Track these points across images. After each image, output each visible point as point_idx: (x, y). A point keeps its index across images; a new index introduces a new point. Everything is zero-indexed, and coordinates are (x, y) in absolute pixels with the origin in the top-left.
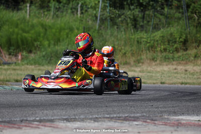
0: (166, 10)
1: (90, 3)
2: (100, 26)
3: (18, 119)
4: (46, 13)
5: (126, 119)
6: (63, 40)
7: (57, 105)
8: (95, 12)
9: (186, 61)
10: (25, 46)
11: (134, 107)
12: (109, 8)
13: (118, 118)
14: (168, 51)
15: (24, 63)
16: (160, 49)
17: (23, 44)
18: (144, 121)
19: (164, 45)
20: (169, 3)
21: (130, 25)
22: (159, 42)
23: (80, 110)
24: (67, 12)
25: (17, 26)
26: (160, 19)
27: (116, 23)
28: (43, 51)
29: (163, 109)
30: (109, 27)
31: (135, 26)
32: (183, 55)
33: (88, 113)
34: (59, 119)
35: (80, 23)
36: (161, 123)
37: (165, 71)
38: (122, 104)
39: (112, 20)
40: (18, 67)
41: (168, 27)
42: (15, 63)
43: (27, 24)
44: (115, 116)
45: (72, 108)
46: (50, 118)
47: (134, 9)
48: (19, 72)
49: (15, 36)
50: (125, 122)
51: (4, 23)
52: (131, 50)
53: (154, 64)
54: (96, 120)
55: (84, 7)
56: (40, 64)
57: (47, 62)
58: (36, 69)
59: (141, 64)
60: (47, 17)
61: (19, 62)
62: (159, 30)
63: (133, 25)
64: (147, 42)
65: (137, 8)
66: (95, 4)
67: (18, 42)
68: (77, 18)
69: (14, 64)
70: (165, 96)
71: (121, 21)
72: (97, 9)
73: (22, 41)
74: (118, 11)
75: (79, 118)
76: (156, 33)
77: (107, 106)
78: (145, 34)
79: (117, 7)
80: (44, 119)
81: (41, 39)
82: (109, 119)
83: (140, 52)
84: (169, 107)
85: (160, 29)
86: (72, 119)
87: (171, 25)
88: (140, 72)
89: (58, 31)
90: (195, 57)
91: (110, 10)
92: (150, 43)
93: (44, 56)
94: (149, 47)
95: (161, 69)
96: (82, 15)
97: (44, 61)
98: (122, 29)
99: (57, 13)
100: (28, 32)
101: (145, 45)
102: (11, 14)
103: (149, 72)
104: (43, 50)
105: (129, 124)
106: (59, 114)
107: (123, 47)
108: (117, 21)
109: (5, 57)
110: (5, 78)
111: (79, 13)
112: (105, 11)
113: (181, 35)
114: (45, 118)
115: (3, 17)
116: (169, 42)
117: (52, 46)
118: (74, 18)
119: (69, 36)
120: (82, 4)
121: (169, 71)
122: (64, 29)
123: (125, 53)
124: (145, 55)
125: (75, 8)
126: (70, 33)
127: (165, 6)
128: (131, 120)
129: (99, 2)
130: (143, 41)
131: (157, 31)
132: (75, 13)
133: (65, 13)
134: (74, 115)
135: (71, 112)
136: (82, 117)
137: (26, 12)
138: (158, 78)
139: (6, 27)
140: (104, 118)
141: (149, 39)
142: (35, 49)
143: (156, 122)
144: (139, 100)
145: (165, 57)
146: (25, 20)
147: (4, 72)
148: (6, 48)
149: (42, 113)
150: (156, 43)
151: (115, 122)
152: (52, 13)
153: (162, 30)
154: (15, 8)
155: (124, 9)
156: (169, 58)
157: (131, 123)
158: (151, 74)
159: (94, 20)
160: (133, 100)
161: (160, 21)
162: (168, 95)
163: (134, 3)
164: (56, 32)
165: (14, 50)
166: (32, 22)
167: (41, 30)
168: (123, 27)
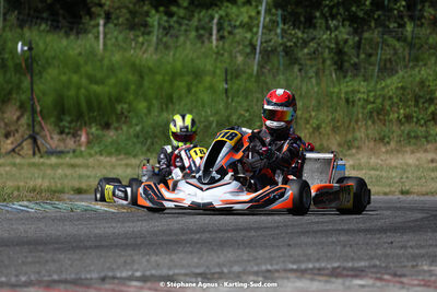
0: (409, 27)
1: (238, 16)
2: (261, 66)
3: (95, 275)
4: (141, 39)
5: (335, 273)
6: (180, 98)
7: (177, 242)
8: (249, 35)
10: (95, 114)
11: (351, 246)
12: (281, 26)
13: (316, 272)
14: (415, 120)
15: (93, 152)
16: (396, 115)
17: (90, 108)
18: (377, 279)
19: (406, 106)
20: (417, 13)
21: (328, 62)
22: (395, 100)
23: (230, 254)
24: (187, 36)
25: (77, 69)
26: (394, 49)
27: (296, 59)
28: (137, 125)
29: (417, 251)
30: (282, 68)
31: (340, 66)
33: (249, 261)
34: (186, 275)
35: (216, 59)
36: (416, 282)
37: (409, 165)
38: (324, 239)
39: (288, 51)
40: (79, 161)
41: (413, 68)
42: (74, 151)
43: (98, 64)
44: (310, 266)
45: (213, 249)
46: (165, 272)
47: (336, 28)
48: (83, 171)
49: (72, 92)
50: (333, 280)
51: (47, 62)
52: (333, 120)
53: (384, 150)
54: (268, 276)
55: (226, 24)
56: (128, 154)
57: (145, 149)
58: (120, 165)
59: (354, 151)
60: (144, 48)
61: (83, 149)
62: (393, 75)
63: (335, 63)
64: (367, 101)
65: (343, 25)
66: (250, 17)
67: (79, 104)
68: (211, 49)
69: (71, 154)
70: (417, 220)
71: (308, 54)
72: (255, 30)
73: (89, 102)
74: (303, 32)
75: (230, 272)
76: (389, 81)
77: (289, 245)
78: (362, 83)
79: (300, 22)
80: (152, 276)
81: (131, 97)
82: (298, 274)
83: (353, 124)
84: (431, 245)
85: (397, 72)
86: (214, 273)
87: (421, 63)
88: (353, 167)
89: (167, 78)
91: (283, 30)
92: (373, 103)
93: (137, 136)
94: (371, 112)
95: (401, 161)
96: (221, 43)
97: (138, 146)
98: (311, 74)
99: (165, 39)
100: (101, 82)
101: (364, 108)
102: (64, 42)
103: (373, 169)
104: (134, 121)
105: (343, 284)
106: (184, 262)
107: (313, 114)
108: (300, 55)
109: (52, 138)
110: (53, 184)
111: (214, 37)
112: (273, 33)
114: (153, 272)
115: (46, 49)
116: (417, 101)
117: (155, 113)
118: (203, 50)
119: (194, 90)
120: (221, 18)
121: (417, 166)
122: (182, 75)
123: (319, 127)
124: (362, 130)
125: (203, 28)
126: (195, 82)
127: (406, 20)
128: (347, 276)
129: (258, 13)
130: (359, 99)
131: (390, 76)
132: (205, 39)
133: (182, 39)
134: (219, 265)
135: (212, 259)
136: (236, 269)
137: (97, 37)
138: (395, 182)
139: (52, 72)
140: (286, 270)
141: (372, 94)
142: (118, 120)
143: (405, 280)
144: (359, 231)
145: (408, 134)
146: (95, 56)
147: (49, 172)
148: (53, 119)
149: (148, 261)
150: (388, 103)
151: (312, 280)
152: (154, 39)
153: (401, 73)
154: (71, 29)
155: (315, 27)
156: (416, 137)
157: (348, 282)
158: (378, 173)
159: (248, 54)
160: (347, 231)
161: (395, 53)
162: (422, 219)
163: (337, 14)
164: (164, 81)
165: (70, 122)
166: (110, 60)
167: (130, 77)
168: (314, 69)
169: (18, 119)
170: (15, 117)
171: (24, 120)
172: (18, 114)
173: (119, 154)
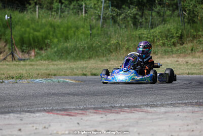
2: (103, 24)
4: (53, 13)
6: (71, 37)
9: (184, 53)
10: (37, 44)
12: (111, 7)
14: (166, 45)
15: (38, 59)
16: (159, 43)
17: (34, 42)
19: (162, 40)
21: (130, 22)
22: (158, 37)
25: (28, 26)
28: (55, 47)
30: (111, 24)
31: (135, 24)
32: (180, 48)
35: (84, 21)
37: (168, 63)
39: (113, 18)
40: (33, 63)
41: (164, 24)
42: (30, 59)
43: (37, 23)
49: (27, 35)
56: (52, 60)
57: (58, 58)
60: (55, 17)
61: (33, 58)
63: (133, 23)
64: (147, 38)
67: (29, 40)
68: (82, 17)
71: (122, 19)
73: (34, 39)
76: (155, 30)
78: (145, 31)
81: (51, 37)
85: (158, 25)
87: (167, 22)
89: (65, 29)
90: (192, 50)
91: (111, 9)
92: (150, 38)
93: (55, 52)
96: (86, 15)
97: (56, 57)
98: (123, 27)
100: (38, 31)
102: (21, 15)
104: (53, 47)
107: (126, 43)
108: (118, 19)
112: (107, 10)
113: (178, 30)
116: (167, 37)
119: (76, 34)
121: (171, 63)
122: (71, 28)
123: (128, 48)
126: (77, 31)
130: (144, 37)
131: (155, 27)
132: (80, 13)
139: (18, 28)
141: (149, 35)
142: (46, 46)
145: (165, 51)
148: (19, 46)
150: (155, 38)
153: (160, 26)
156: (168, 52)
164: (64, 30)
165: (26, 47)
166: (41, 22)
167: (50, 29)
168: (124, 25)
169: (5, 46)
170: (3, 46)
171: (7, 47)
172: (4, 44)
173: (49, 60)
